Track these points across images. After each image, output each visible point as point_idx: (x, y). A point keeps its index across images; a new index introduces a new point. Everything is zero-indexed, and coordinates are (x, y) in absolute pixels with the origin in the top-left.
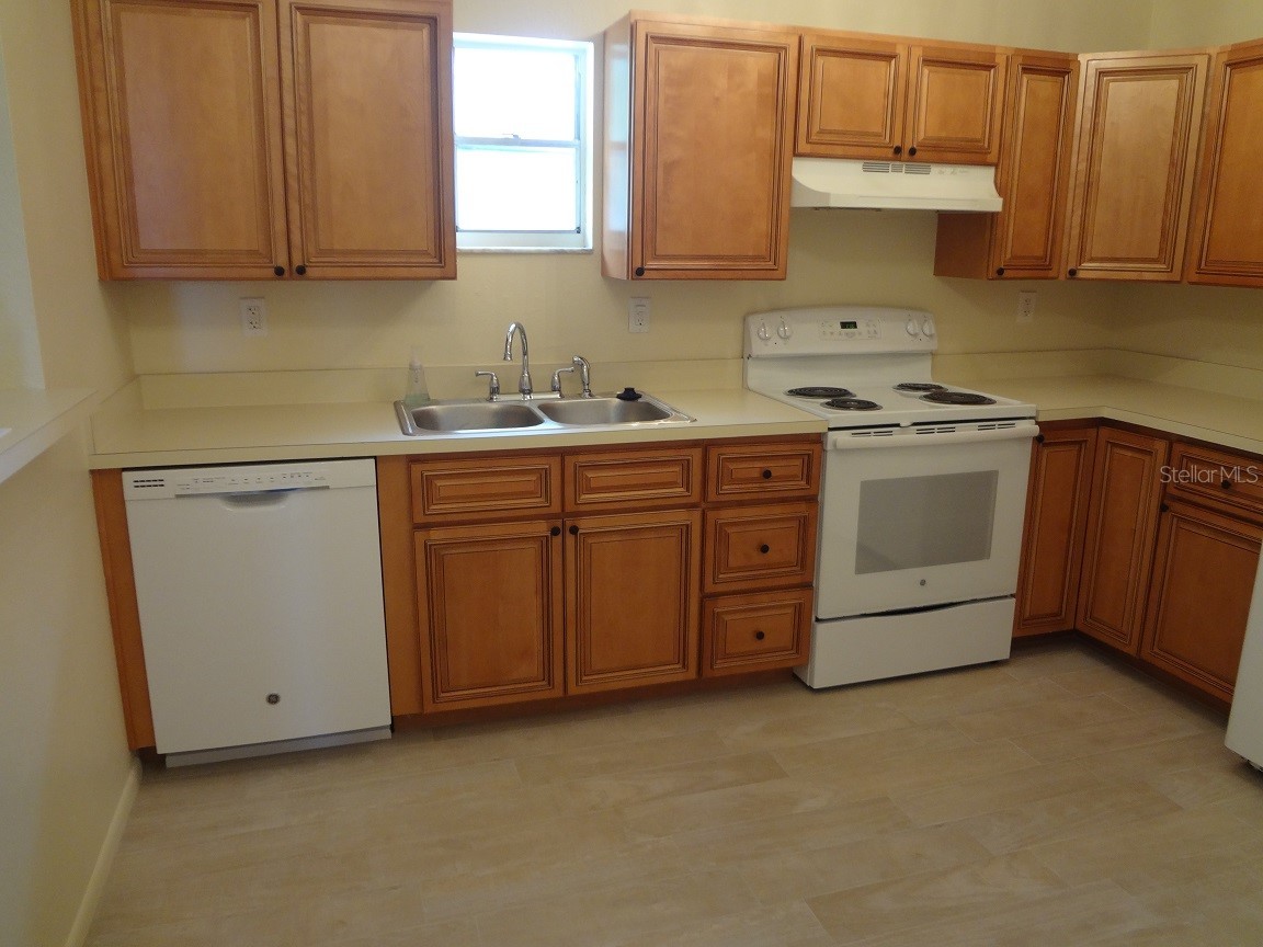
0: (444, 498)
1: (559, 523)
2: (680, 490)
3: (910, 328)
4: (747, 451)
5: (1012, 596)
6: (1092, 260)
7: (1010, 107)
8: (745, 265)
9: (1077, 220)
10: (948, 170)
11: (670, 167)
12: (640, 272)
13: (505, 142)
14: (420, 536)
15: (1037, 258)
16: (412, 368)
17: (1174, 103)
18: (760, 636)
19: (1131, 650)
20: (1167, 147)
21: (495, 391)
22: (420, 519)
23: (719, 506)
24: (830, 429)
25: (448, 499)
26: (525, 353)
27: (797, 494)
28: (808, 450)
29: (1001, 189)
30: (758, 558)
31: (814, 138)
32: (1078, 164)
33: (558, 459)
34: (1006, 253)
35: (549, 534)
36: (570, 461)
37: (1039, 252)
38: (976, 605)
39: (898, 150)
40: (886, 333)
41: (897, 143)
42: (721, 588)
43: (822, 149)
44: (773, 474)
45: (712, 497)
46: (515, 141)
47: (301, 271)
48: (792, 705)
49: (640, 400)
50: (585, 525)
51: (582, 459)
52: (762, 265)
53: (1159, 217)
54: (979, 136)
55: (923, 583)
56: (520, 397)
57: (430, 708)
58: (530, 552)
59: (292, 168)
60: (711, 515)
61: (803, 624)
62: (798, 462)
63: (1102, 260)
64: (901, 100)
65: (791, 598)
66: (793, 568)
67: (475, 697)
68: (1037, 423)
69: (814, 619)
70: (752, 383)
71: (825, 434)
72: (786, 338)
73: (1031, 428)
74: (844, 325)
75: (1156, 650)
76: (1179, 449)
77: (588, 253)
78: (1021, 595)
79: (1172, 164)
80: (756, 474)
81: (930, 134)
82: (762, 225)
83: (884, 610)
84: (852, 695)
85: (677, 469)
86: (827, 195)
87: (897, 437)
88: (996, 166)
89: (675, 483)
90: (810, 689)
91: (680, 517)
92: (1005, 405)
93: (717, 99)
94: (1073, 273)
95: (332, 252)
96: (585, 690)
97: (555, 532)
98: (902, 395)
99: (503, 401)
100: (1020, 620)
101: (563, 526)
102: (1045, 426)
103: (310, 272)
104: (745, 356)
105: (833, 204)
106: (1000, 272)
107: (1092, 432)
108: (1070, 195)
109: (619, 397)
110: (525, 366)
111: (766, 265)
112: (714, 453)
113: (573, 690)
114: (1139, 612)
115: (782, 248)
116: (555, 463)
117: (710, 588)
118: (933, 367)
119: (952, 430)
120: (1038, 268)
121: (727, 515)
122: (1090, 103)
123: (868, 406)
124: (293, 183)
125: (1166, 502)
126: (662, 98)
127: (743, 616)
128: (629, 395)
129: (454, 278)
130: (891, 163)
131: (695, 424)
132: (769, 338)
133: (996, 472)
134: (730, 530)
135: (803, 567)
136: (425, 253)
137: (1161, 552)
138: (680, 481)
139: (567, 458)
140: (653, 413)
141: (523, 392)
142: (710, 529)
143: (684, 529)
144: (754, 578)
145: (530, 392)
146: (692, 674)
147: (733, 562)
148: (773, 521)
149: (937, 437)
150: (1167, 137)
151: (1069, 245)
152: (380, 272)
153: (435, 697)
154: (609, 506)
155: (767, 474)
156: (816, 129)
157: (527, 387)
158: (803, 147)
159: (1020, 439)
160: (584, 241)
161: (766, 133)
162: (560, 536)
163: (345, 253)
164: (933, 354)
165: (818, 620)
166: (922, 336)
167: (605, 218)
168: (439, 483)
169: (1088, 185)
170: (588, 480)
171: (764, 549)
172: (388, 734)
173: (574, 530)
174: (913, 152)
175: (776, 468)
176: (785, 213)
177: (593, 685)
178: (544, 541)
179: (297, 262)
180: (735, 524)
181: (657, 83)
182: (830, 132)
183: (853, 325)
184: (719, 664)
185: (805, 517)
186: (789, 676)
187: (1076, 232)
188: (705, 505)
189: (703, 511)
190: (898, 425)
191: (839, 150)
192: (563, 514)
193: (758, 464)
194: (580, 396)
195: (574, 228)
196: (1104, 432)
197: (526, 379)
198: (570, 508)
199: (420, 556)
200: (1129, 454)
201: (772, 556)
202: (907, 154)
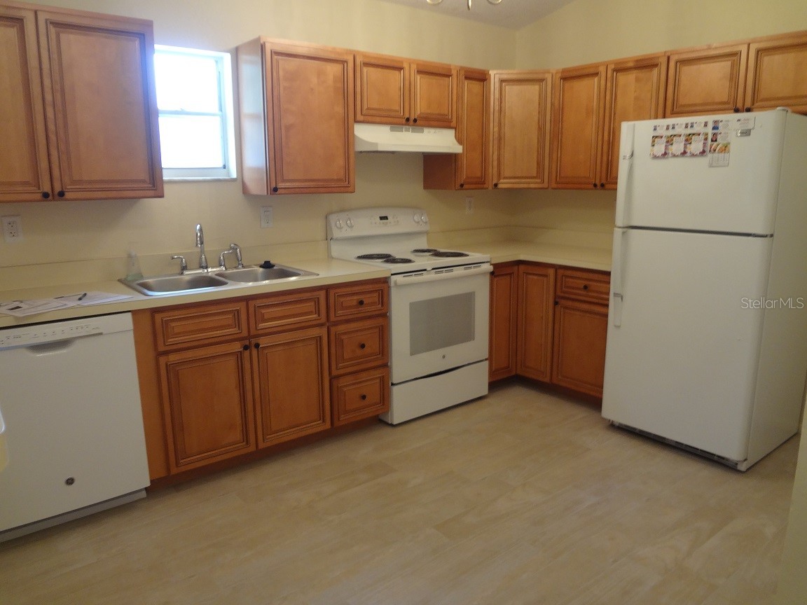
0: (177, 334)
1: (247, 343)
2: (315, 316)
3: (416, 218)
4: (348, 290)
5: (486, 359)
6: (505, 178)
7: (460, 97)
8: (333, 184)
9: (495, 157)
10: (432, 130)
11: (288, 128)
12: (275, 190)
13: (176, 113)
14: (163, 360)
15: (478, 178)
16: (130, 256)
17: (537, 97)
18: (364, 397)
19: (547, 380)
20: (536, 119)
21: (184, 268)
22: (162, 348)
23: (336, 324)
24: (392, 275)
25: (178, 334)
26: (202, 243)
27: (377, 313)
28: (380, 287)
29: (460, 141)
30: (359, 352)
31: (364, 112)
32: (493, 128)
33: (244, 303)
34: (463, 175)
35: (242, 349)
36: (252, 303)
37: (479, 174)
38: (472, 366)
39: (408, 120)
40: (404, 222)
41: (407, 116)
42: (342, 372)
43: (370, 119)
44: (365, 302)
45: (332, 318)
46: (181, 113)
47: (61, 194)
48: (385, 435)
49: (275, 268)
50: (264, 342)
51: (259, 303)
52: (342, 184)
53: (536, 154)
54: (446, 112)
55: (444, 357)
56: (200, 271)
57: (174, 471)
58: (231, 363)
59: (51, 127)
60: (333, 329)
61: (385, 387)
62: (376, 295)
63: (510, 178)
64: (407, 92)
65: (377, 373)
66: (378, 356)
67: (203, 459)
68: (491, 265)
69: (390, 384)
70: (334, 254)
71: (389, 277)
72: (351, 227)
73: (488, 268)
74: (382, 218)
75: (560, 377)
76: (560, 272)
77: (233, 180)
78: (490, 359)
79: (540, 128)
80: (355, 303)
81: (423, 111)
82: (340, 161)
83: (426, 374)
84: (413, 425)
85: (313, 303)
86: (376, 144)
87: (426, 277)
88: (455, 129)
89: (312, 312)
90: (392, 425)
91: (315, 332)
92: (474, 256)
93: (312, 89)
94: (496, 185)
95: (80, 182)
96: (268, 444)
97: (246, 348)
98: (416, 256)
99: (189, 274)
100: (492, 373)
101: (250, 344)
102: (496, 266)
103: (68, 195)
104: (328, 238)
105: (380, 149)
106: (462, 185)
107: (516, 268)
108: (491, 144)
109: (261, 266)
110: (202, 252)
111: (343, 185)
112: (332, 293)
113: (262, 445)
114: (549, 360)
115: (351, 175)
116: (241, 306)
117: (335, 373)
118: (428, 240)
119: (452, 271)
120: (479, 183)
121: (342, 328)
122: (497, 95)
123: (408, 261)
124: (53, 137)
125: (557, 300)
126: (281, 88)
127: (354, 387)
128: (267, 265)
129: (162, 196)
130: (404, 127)
131: (318, 277)
132: (343, 227)
133: (474, 292)
134: (344, 337)
135: (383, 355)
136: (144, 181)
137: (557, 326)
138: (314, 310)
139: (250, 302)
140: (285, 273)
141: (202, 267)
142: (333, 338)
143: (318, 339)
144: (358, 364)
145: (207, 268)
146: (328, 426)
147: (346, 356)
148: (365, 329)
149: (444, 275)
150: (536, 113)
151: (492, 170)
152: (114, 194)
153: (177, 464)
154: (275, 330)
155: (361, 303)
156: (365, 107)
157: (204, 264)
158: (359, 117)
159: (484, 274)
160: (229, 173)
161: (339, 109)
162: (248, 351)
163: (90, 182)
164: (427, 233)
165: (393, 384)
166: (421, 223)
167: (243, 159)
168: (173, 324)
169: (500, 139)
170: (263, 314)
171: (363, 346)
172: (144, 494)
173: (257, 346)
174: (415, 120)
175: (367, 299)
176: (352, 155)
177: (273, 440)
178: (239, 355)
179: (58, 189)
180: (345, 333)
181: (278, 79)
182: (373, 109)
183: (385, 218)
184: (343, 417)
185: (382, 326)
186: (377, 420)
187: (495, 163)
188: (329, 324)
189: (328, 328)
190: (425, 270)
191: (378, 119)
192: (249, 337)
193: (355, 298)
194: (236, 268)
195: (221, 165)
196: (522, 267)
197: (203, 259)
198: (253, 332)
199: (163, 372)
200: (536, 277)
201: (367, 350)
202: (414, 122)
